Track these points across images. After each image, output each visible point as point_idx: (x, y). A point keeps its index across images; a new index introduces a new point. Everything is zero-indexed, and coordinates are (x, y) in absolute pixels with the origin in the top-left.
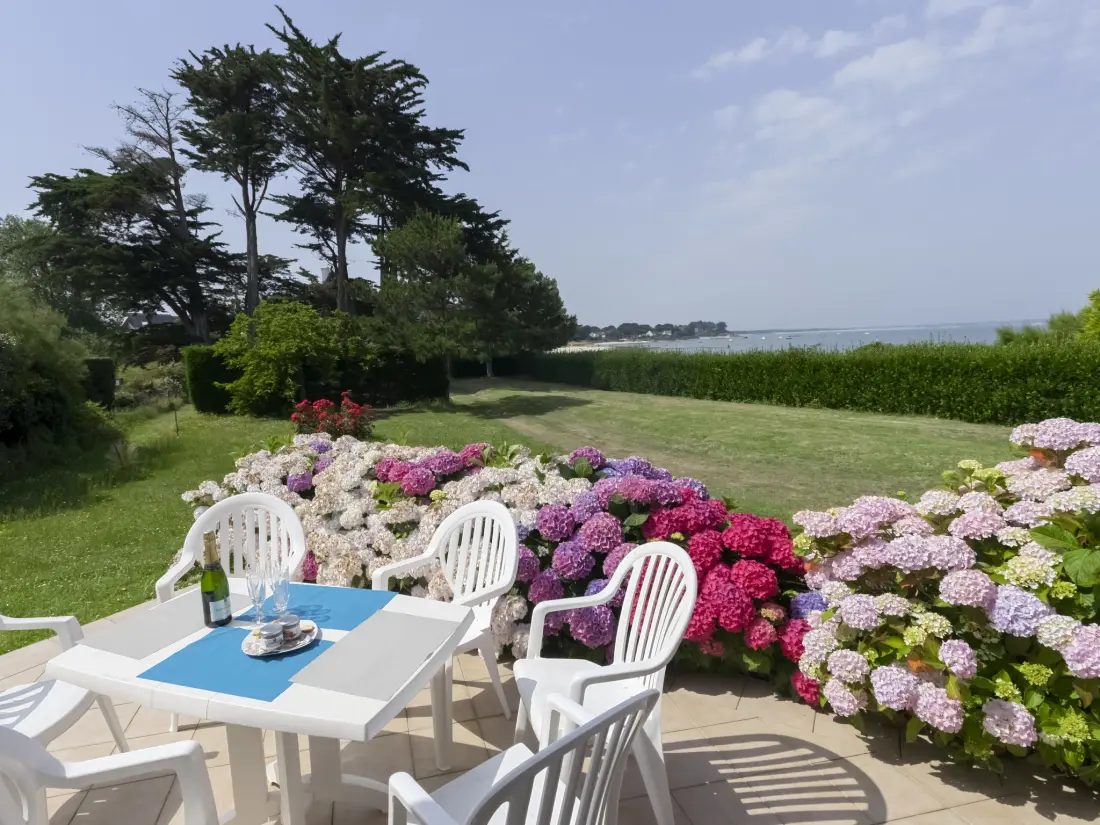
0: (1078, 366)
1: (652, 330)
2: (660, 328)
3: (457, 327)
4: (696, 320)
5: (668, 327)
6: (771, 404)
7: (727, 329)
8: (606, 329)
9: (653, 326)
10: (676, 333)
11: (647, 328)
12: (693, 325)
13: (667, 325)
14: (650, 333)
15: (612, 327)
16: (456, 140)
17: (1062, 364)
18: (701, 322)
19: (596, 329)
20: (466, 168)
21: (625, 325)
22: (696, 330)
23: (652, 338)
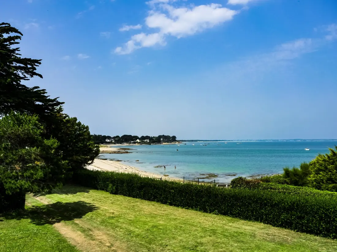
0: (307, 208)
1: (140, 139)
2: (143, 138)
3: (32, 174)
4: (162, 135)
5: (147, 137)
6: (197, 210)
7: (176, 139)
8: (114, 138)
9: (140, 137)
10: (151, 140)
11: (136, 138)
12: (160, 137)
13: (147, 136)
14: (138, 141)
15: (118, 137)
16: (36, 64)
17: (302, 206)
18: (164, 135)
19: (109, 137)
20: (41, 76)
21: (125, 136)
22: (162, 139)
23: (139, 143)
